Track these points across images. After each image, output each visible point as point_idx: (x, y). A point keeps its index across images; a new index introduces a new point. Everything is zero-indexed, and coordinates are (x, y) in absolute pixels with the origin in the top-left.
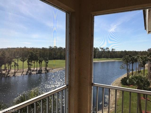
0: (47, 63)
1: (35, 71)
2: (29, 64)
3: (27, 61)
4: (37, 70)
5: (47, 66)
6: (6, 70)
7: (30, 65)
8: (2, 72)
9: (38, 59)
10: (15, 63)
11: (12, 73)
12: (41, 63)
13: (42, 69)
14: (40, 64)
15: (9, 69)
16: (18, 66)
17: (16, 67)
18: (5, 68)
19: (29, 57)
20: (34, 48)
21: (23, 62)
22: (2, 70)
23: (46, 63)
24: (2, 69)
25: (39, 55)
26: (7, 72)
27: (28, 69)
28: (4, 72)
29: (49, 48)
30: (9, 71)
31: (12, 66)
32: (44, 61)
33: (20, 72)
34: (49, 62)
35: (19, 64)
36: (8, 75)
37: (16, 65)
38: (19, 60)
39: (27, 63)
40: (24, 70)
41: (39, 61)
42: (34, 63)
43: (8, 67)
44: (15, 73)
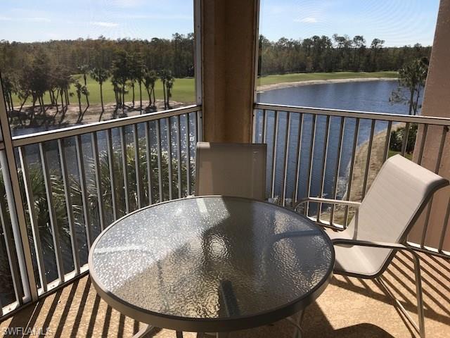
0: (169, 86)
1: (135, 110)
2: (117, 90)
3: (110, 79)
4: (141, 106)
5: (169, 95)
6: (57, 106)
7: (120, 92)
8: (45, 111)
9: (143, 74)
10: (79, 86)
11: (74, 116)
12: (153, 87)
13: (156, 104)
14: (150, 91)
15: (64, 104)
16: (86, 93)
17: (83, 96)
18: (53, 99)
19: (117, 68)
20: (127, 39)
21: (101, 84)
22: (46, 106)
23: (166, 88)
24: (45, 104)
25: (143, 60)
26: (60, 112)
27: (115, 104)
28: (51, 112)
29: (172, 41)
30: (65, 109)
31: (71, 94)
32: (160, 80)
33: (95, 114)
34: (174, 83)
35: (89, 90)
36: (64, 121)
37: (82, 91)
38: (88, 77)
39: (113, 87)
40: (105, 108)
41: (144, 81)
42: (133, 86)
43: (60, 96)
44: (81, 114)
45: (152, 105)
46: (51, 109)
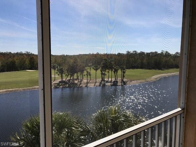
0: (124, 72)
1: (109, 82)
3: (100, 69)
4: (111, 80)
5: (124, 76)
6: (79, 79)
7: (103, 75)
8: (74, 81)
9: (113, 68)
10: (88, 72)
11: (85, 84)
12: (117, 73)
13: (118, 80)
14: (115, 74)
15: (81, 79)
16: (90, 75)
17: (89, 76)
18: (78, 77)
19: (103, 65)
20: (108, 54)
21: (96, 71)
22: (75, 79)
23: (122, 73)
25: (113, 62)
26: (79, 82)
27: (101, 79)
28: (76, 82)
29: (126, 54)
30: (81, 81)
31: (84, 75)
32: (120, 70)
33: (93, 83)
34: (126, 71)
36: (81, 85)
38: (91, 68)
39: (101, 72)
40: (97, 81)
41: (114, 70)
42: (109, 72)
43: (80, 76)
44: (87, 83)
45: (116, 80)
46: (76, 80)
